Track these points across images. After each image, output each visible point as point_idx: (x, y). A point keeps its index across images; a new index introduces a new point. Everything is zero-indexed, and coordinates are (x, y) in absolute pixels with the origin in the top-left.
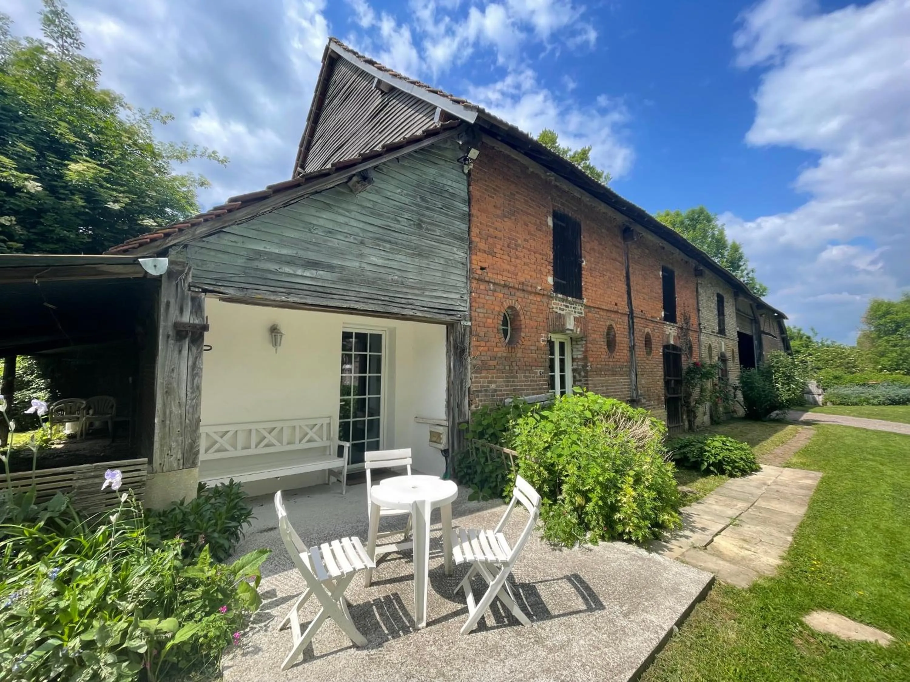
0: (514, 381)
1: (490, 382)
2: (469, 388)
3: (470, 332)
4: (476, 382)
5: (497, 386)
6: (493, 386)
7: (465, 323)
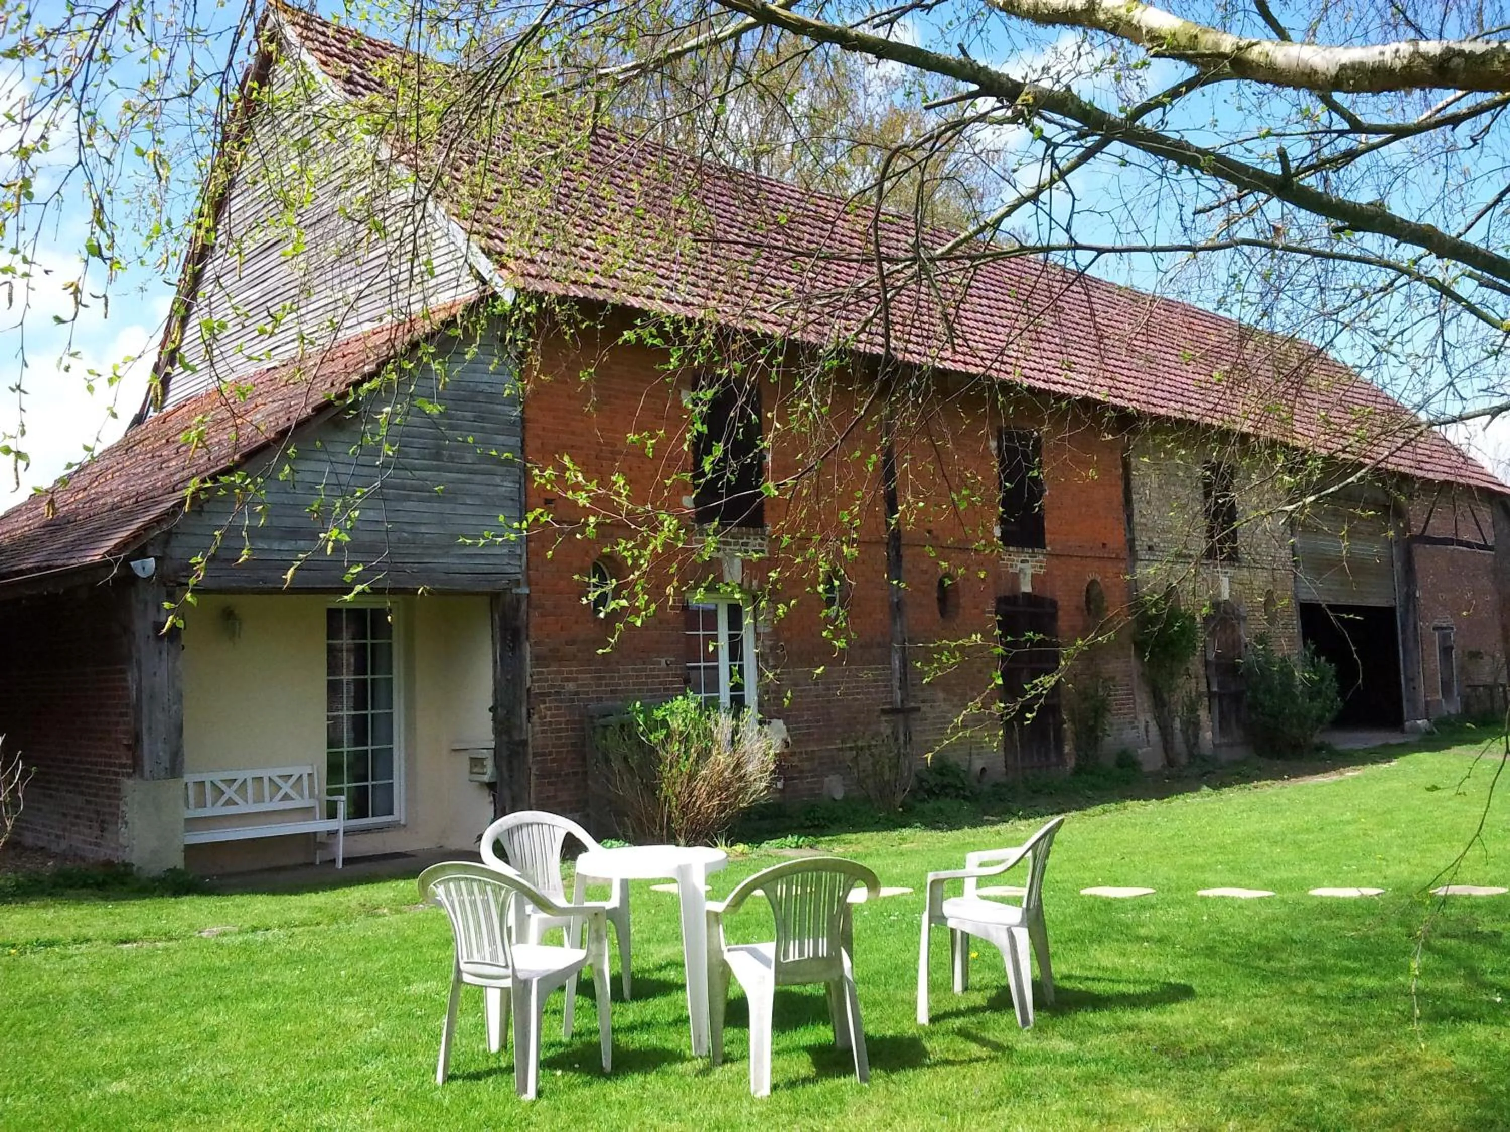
0: (612, 678)
1: (568, 680)
2: (529, 690)
3: (529, 605)
4: (538, 681)
5: (578, 686)
6: (571, 686)
7: (519, 591)
